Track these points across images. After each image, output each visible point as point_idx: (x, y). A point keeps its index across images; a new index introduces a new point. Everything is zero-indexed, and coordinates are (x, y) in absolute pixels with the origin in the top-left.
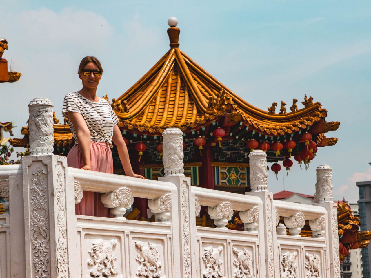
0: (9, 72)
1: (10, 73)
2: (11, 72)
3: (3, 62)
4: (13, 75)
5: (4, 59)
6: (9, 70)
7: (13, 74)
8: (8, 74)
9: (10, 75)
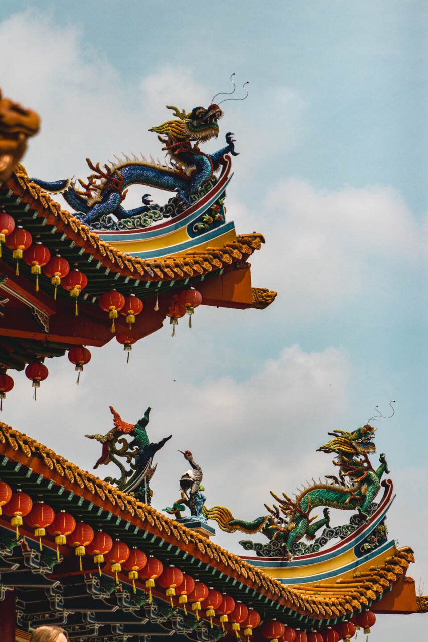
0: (418, 597)
1: (419, 599)
2: (421, 598)
3: (408, 582)
4: (425, 602)
5: (410, 578)
6: (418, 595)
7: (425, 600)
8: (417, 601)
9: (420, 602)
